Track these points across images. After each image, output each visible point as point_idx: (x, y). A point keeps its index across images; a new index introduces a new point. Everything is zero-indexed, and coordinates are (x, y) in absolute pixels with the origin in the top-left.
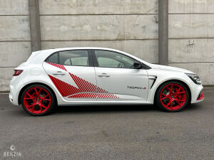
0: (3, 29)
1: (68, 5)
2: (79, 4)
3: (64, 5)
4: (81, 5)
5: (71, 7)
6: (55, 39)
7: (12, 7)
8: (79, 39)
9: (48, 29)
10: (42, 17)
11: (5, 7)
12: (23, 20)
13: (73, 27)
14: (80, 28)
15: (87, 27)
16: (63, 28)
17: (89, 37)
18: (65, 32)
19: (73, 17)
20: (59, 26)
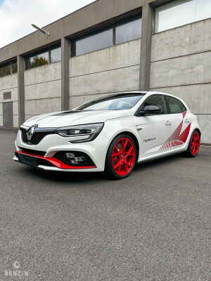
0: (121, 81)
1: (180, 45)
2: (192, 42)
3: (175, 47)
4: (194, 43)
5: (183, 47)
6: (162, 85)
7: (129, 59)
8: (188, 83)
9: (156, 76)
10: (152, 64)
11: (124, 60)
12: (137, 70)
13: (182, 70)
14: (190, 71)
15: (200, 68)
16: (172, 73)
17: (201, 80)
18: (173, 77)
19: (184, 58)
20: (168, 71)
